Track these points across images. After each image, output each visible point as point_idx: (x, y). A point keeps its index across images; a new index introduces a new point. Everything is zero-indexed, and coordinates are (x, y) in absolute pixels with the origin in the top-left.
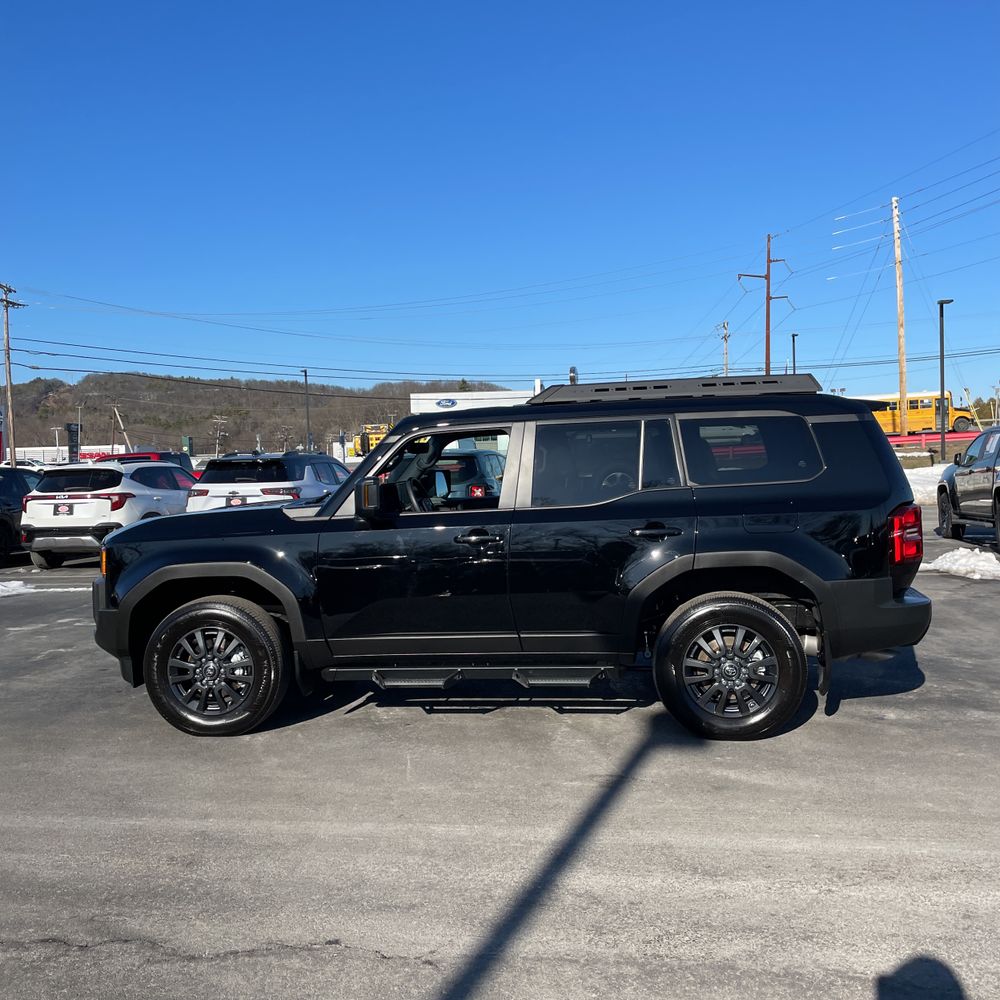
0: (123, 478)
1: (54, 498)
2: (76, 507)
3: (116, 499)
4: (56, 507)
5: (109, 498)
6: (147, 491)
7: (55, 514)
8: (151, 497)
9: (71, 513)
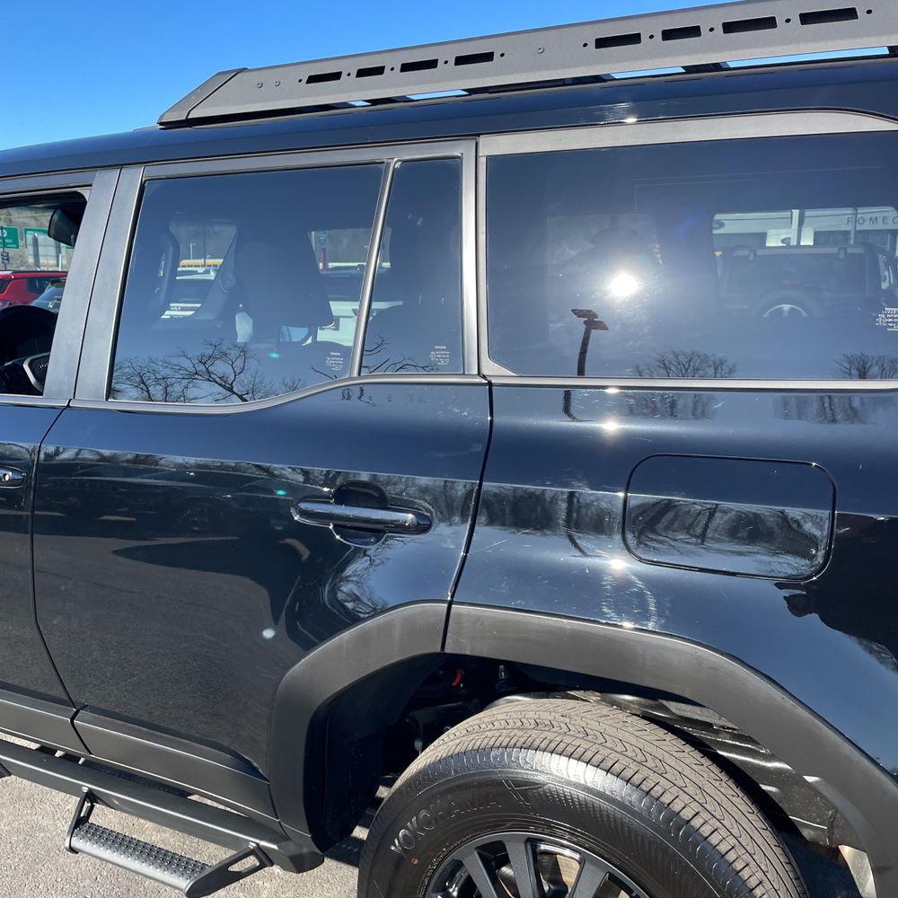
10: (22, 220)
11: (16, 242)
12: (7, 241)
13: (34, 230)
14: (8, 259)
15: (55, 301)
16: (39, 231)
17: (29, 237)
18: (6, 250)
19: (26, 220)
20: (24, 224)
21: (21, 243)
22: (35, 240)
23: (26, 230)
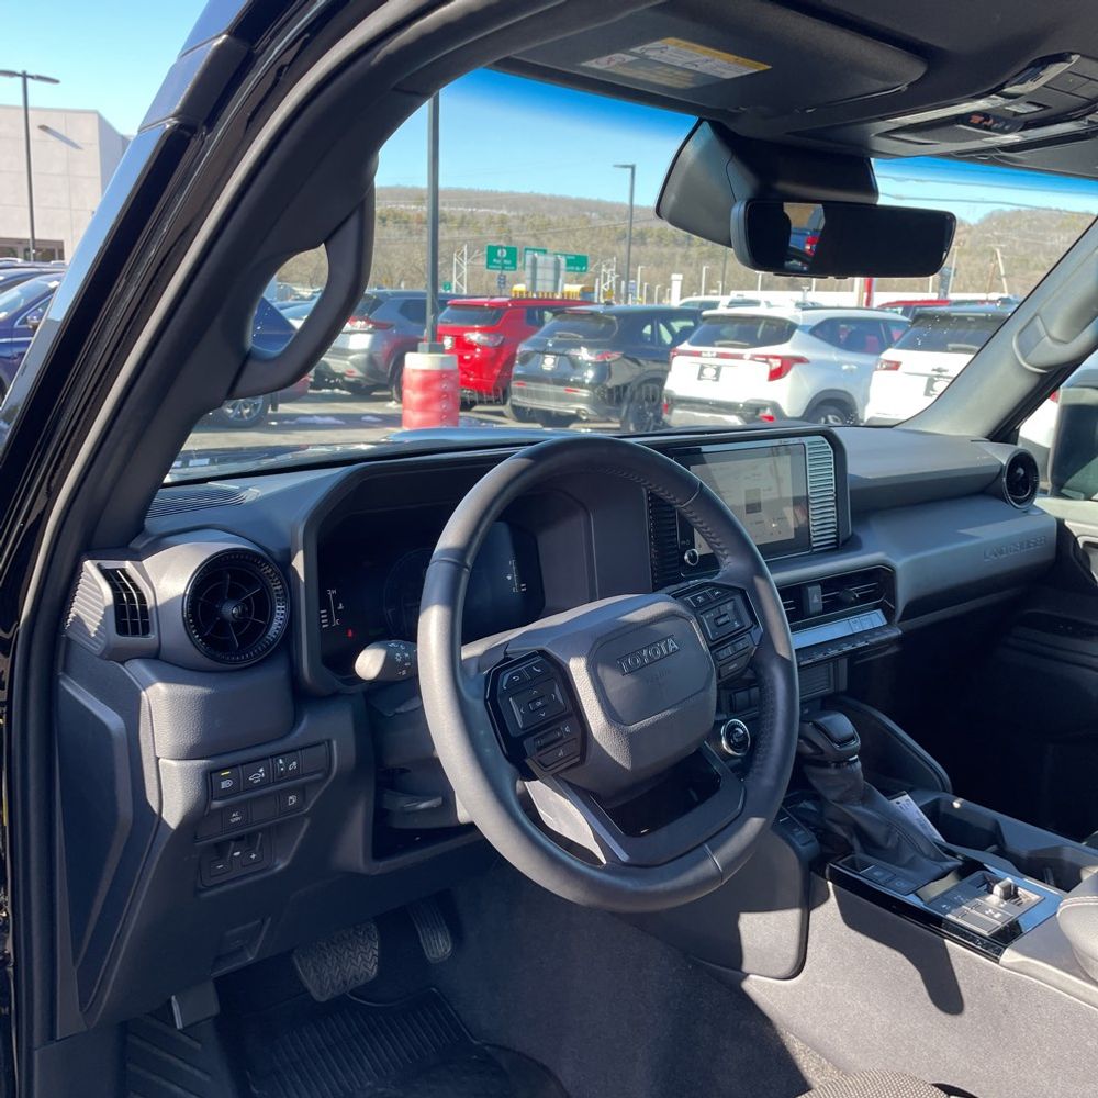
0: (797, 331)
1: (698, 354)
2: (723, 372)
3: (776, 364)
4: (702, 368)
5: (766, 362)
6: (833, 355)
7: (699, 378)
8: (840, 364)
9: (717, 380)
10: (521, 239)
11: (514, 264)
12: (505, 262)
13: (534, 250)
14: (504, 283)
15: (557, 338)
16: (537, 250)
17: (529, 257)
18: (505, 272)
19: (526, 239)
20: (524, 243)
21: (519, 264)
22: (534, 261)
23: (526, 250)
